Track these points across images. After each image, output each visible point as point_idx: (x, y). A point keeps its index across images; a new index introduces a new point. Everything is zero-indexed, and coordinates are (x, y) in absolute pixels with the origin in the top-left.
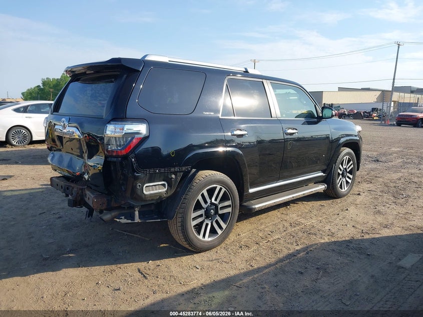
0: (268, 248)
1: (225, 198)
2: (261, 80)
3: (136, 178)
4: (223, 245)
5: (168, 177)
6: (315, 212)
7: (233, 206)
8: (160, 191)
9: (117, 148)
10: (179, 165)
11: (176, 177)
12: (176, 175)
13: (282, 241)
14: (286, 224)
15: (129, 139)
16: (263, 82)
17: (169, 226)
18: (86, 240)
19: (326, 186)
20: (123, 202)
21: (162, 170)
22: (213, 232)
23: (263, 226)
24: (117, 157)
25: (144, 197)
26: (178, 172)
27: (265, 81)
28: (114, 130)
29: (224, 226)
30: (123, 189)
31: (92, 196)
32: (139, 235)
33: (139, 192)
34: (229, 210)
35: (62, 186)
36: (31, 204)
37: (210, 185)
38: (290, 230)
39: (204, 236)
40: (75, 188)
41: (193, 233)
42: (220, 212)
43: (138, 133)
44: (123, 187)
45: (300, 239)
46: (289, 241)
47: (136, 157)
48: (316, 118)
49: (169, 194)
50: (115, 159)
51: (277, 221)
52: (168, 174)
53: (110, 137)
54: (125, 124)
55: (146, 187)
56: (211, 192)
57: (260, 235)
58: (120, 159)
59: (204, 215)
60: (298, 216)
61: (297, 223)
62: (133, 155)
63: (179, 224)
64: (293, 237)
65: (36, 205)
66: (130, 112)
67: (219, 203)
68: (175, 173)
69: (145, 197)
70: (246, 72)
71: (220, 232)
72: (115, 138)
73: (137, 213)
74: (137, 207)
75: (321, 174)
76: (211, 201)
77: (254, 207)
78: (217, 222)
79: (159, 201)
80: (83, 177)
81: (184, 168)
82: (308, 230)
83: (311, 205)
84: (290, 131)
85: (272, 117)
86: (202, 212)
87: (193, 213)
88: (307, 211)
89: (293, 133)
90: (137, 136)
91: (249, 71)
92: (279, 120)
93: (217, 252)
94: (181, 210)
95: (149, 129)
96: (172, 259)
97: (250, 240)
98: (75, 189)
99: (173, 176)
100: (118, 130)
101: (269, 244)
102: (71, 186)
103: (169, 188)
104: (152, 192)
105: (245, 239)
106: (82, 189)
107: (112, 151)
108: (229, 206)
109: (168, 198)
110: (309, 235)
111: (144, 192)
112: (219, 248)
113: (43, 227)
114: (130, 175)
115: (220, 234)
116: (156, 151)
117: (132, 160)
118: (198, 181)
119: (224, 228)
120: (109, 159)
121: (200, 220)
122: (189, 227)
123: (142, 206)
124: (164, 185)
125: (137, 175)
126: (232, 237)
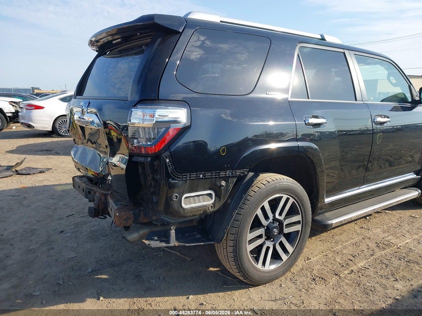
0: (353, 282)
1: (293, 211)
2: (342, 51)
3: (171, 187)
4: (289, 275)
5: (216, 184)
6: (406, 227)
7: (303, 222)
8: (205, 203)
9: (146, 142)
10: (232, 168)
11: (227, 184)
12: (227, 181)
13: (371, 272)
14: (373, 245)
15: (163, 130)
16: (344, 53)
17: (217, 249)
18: (113, 256)
19: (420, 191)
20: (155, 218)
21: (208, 174)
22: (276, 257)
23: (340, 247)
24: (146, 156)
25: (182, 211)
26: (229, 177)
27: (347, 52)
28: (142, 117)
29: (290, 249)
30: (155, 200)
31: (115, 207)
32: (178, 252)
33: (176, 206)
34: (298, 228)
35: (83, 189)
36: (61, 203)
37: (274, 195)
38: (378, 253)
39: (264, 263)
40: (98, 192)
41: (250, 261)
42: (286, 231)
43: (175, 122)
44: (154, 198)
45: (397, 269)
46: (381, 273)
47: (172, 156)
48: (409, 103)
49: (217, 208)
50: (142, 159)
51: (357, 239)
52: (215, 180)
53: (138, 127)
54: (157, 108)
55: (186, 198)
56: (274, 204)
57: (338, 260)
58: (149, 159)
59: (264, 235)
60: (384, 232)
61: (386, 243)
62: (167, 153)
63: (230, 249)
64: (387, 266)
65: (66, 204)
66: (163, 91)
67: (285, 219)
68: (226, 179)
69: (184, 212)
70: (323, 39)
71: (284, 257)
72: (144, 128)
73: (173, 232)
74: (174, 224)
75: (414, 176)
76: (274, 216)
77: (330, 222)
78: (281, 244)
79: (203, 217)
80: (106, 180)
81: (238, 172)
82: (404, 255)
83: (398, 216)
84: (379, 119)
85: (356, 100)
86: (261, 231)
87: (250, 232)
88: (394, 224)
89: (384, 123)
90: (174, 126)
91: (326, 39)
92: (366, 104)
93: (281, 286)
94: (234, 231)
95: (191, 116)
96: (221, 294)
97: (324, 267)
98: (97, 195)
99: (223, 183)
100: (148, 117)
101: (353, 275)
102: (93, 190)
103: (217, 199)
104: (193, 205)
105: (318, 267)
106: (106, 195)
107: (139, 148)
108: (298, 222)
109: (215, 213)
110: (408, 263)
111: (183, 205)
112: (283, 278)
113: (68, 235)
114: (163, 182)
115: (284, 260)
116: (200, 146)
117: (166, 161)
118: (256, 189)
119: (291, 253)
120: (135, 159)
121: (259, 242)
122: (244, 252)
123: (179, 223)
124: (210, 195)
125: (173, 181)
126: (300, 263)
